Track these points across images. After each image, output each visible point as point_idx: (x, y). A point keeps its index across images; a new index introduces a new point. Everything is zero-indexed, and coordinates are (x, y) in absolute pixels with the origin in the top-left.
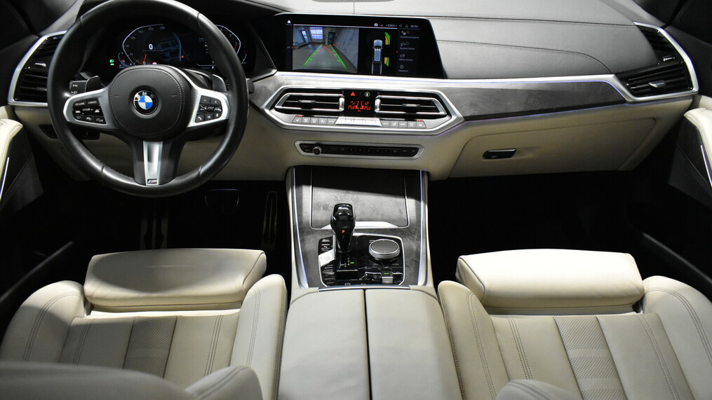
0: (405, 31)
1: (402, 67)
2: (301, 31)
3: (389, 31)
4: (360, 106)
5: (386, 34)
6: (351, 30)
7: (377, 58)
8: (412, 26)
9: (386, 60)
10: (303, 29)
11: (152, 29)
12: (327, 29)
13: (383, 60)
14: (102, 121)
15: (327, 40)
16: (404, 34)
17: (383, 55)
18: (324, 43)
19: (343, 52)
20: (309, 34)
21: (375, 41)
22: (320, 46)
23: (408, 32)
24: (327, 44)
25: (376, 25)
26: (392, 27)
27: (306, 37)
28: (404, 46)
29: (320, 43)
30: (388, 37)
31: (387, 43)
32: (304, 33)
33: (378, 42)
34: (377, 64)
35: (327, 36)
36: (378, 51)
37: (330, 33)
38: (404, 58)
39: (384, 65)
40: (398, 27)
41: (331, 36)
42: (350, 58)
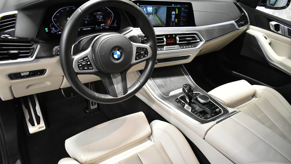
0: (183, 7)
1: (181, 22)
2: (143, 9)
3: (177, 8)
4: (171, 41)
5: (176, 9)
6: (164, 7)
7: (173, 19)
8: (186, 6)
9: (176, 20)
10: (144, 7)
11: (68, 9)
12: (154, 7)
13: (175, 20)
14: (92, 68)
15: (154, 12)
16: (183, 9)
17: (175, 18)
18: (153, 14)
19: (160, 17)
20: (147, 10)
21: (173, 12)
22: (151, 15)
23: (184, 8)
24: (154, 14)
25: (173, 5)
26: (179, 6)
27: (145, 11)
28: (183, 14)
29: (151, 14)
30: (177, 10)
31: (177, 13)
32: (145, 9)
33: (173, 13)
34: (173, 22)
35: (154, 10)
36: (173, 16)
37: (155, 9)
38: (183, 19)
39: (175, 22)
40: (181, 6)
41: (156, 10)
42: (163, 20)
